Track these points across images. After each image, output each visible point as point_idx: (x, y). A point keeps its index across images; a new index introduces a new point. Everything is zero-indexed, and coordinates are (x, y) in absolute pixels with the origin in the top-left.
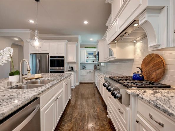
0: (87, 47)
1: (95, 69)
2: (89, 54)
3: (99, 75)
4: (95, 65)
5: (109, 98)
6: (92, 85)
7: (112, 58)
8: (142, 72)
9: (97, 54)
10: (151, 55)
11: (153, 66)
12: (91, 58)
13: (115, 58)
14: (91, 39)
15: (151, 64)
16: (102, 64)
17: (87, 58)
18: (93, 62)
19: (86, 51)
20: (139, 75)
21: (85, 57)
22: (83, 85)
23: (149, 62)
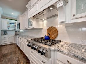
0: (8, 18)
1: (16, 34)
2: (10, 23)
3: (21, 38)
4: (16, 32)
5: (31, 53)
6: (13, 45)
7: (31, 27)
8: (49, 35)
9: (18, 25)
10: (51, 27)
11: (53, 32)
12: (13, 27)
13: (33, 27)
14: (13, 14)
15: (52, 31)
16: (21, 31)
17: (9, 26)
18: (14, 29)
19: (8, 22)
20: (48, 36)
21: (7, 26)
22: (5, 46)
23: (51, 30)
